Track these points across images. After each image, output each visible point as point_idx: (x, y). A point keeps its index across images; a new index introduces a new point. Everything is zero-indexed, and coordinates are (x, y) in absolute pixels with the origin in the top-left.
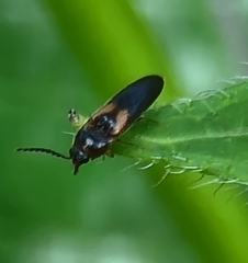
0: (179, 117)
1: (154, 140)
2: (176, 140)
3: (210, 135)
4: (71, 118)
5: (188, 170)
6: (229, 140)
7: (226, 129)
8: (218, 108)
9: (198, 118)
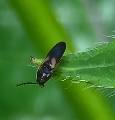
0: (78, 59)
1: (67, 69)
2: (77, 69)
3: (91, 67)
4: (32, 60)
5: (82, 82)
6: (99, 69)
7: (98, 64)
8: (95, 55)
9: (86, 60)
